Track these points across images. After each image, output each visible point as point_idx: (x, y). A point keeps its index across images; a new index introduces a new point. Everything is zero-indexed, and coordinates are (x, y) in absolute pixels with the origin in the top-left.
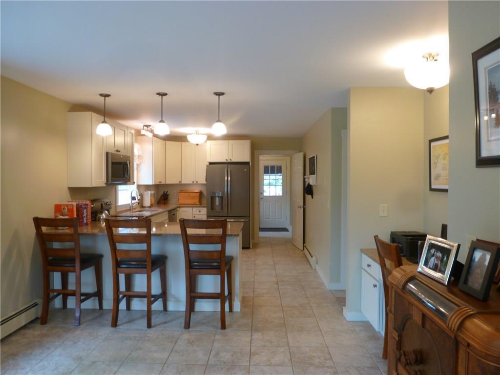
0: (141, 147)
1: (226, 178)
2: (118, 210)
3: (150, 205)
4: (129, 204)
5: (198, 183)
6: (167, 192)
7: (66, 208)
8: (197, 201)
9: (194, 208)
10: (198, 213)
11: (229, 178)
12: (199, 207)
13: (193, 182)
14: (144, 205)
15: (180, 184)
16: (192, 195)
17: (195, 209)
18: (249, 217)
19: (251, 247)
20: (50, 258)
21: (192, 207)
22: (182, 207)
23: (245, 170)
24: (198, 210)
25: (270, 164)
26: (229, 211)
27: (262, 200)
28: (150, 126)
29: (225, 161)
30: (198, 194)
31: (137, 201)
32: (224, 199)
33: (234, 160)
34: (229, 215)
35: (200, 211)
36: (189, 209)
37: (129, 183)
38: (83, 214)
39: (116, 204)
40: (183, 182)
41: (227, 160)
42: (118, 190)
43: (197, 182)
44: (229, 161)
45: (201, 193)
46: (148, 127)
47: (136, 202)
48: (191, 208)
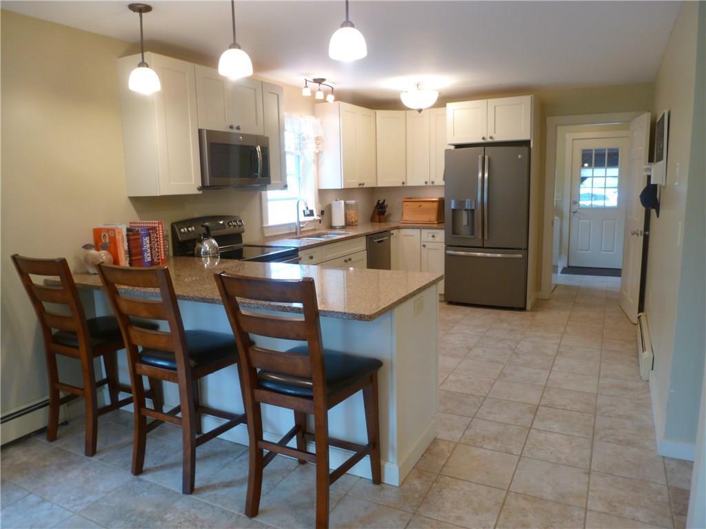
0: (321, 122)
1: (480, 175)
2: (266, 235)
3: (343, 224)
4: (295, 224)
5: (435, 184)
6: (384, 201)
7: (107, 235)
8: (433, 217)
9: (423, 230)
10: (431, 239)
11: (486, 175)
12: (437, 228)
13: (426, 183)
14: (334, 224)
15: (403, 188)
16: (425, 205)
17: (425, 232)
18: (527, 249)
19: (529, 307)
20: (54, 331)
21: (420, 228)
22: (405, 228)
23: (519, 156)
24: (431, 235)
25: (594, 145)
26: (486, 238)
27: (576, 214)
28: (323, 80)
29: (481, 141)
30: (436, 205)
31: (316, 217)
32: (475, 214)
33: (498, 138)
34: (485, 246)
35: (433, 236)
36: (416, 232)
37: (268, 186)
38: (142, 246)
39: (262, 223)
40: (409, 184)
41: (484, 138)
42: (267, 200)
43: (433, 183)
44: (489, 140)
45: (441, 203)
46: (320, 83)
47: (315, 220)
48: (419, 230)
